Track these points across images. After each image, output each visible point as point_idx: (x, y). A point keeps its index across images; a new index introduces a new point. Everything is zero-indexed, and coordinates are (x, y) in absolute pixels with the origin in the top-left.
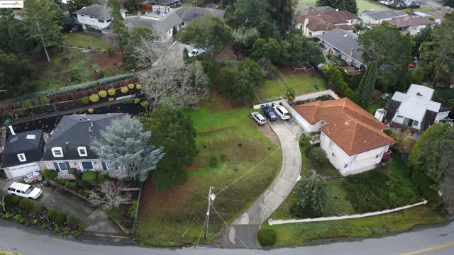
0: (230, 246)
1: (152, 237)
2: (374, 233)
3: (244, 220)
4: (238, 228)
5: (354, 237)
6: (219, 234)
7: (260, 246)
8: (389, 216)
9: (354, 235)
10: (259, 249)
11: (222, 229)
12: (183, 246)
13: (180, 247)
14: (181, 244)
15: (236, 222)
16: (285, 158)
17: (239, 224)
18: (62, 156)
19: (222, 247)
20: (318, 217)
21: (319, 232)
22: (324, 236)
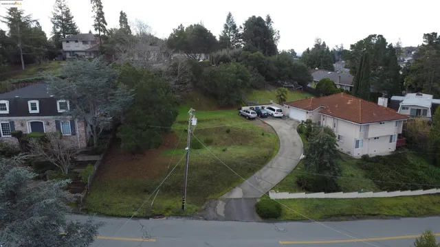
0: (217, 218)
1: (107, 206)
2: (411, 212)
3: (237, 193)
4: (228, 201)
5: (386, 215)
6: (203, 207)
7: (260, 219)
8: (424, 198)
9: (386, 213)
10: (259, 222)
11: (206, 203)
12: (151, 217)
13: (147, 218)
14: (148, 215)
15: (225, 196)
16: (283, 141)
17: (230, 197)
18: (7, 112)
19: (206, 219)
20: (334, 191)
21: (339, 209)
22: (347, 213)
